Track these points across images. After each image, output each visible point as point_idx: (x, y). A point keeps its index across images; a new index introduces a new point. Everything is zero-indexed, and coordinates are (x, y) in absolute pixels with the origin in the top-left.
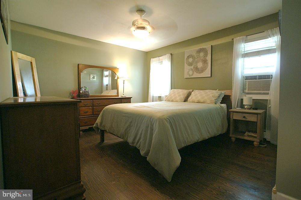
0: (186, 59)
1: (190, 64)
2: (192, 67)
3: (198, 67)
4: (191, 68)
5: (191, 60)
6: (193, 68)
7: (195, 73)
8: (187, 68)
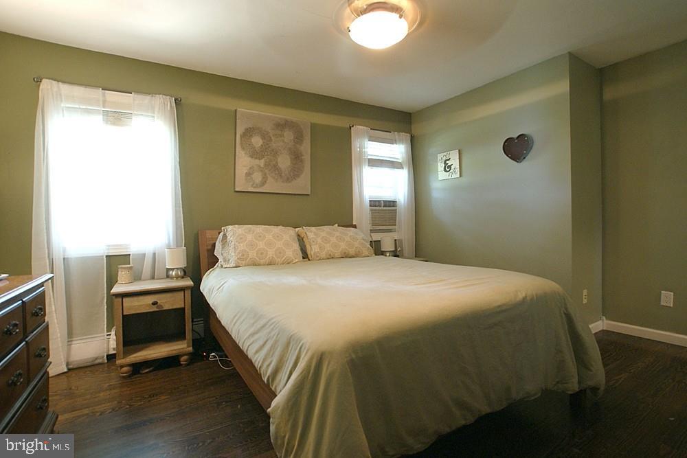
0: (242, 137)
1: (255, 154)
2: (262, 163)
3: (280, 165)
4: (259, 166)
5: (257, 141)
6: (265, 165)
7: (270, 180)
8: (244, 162)
